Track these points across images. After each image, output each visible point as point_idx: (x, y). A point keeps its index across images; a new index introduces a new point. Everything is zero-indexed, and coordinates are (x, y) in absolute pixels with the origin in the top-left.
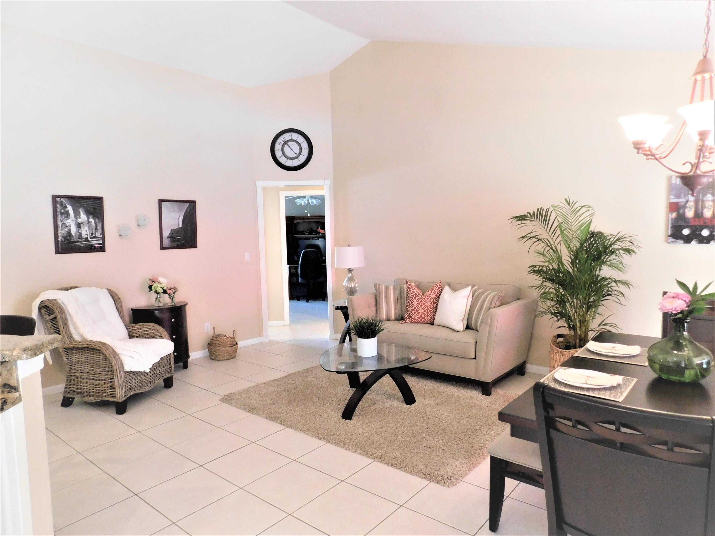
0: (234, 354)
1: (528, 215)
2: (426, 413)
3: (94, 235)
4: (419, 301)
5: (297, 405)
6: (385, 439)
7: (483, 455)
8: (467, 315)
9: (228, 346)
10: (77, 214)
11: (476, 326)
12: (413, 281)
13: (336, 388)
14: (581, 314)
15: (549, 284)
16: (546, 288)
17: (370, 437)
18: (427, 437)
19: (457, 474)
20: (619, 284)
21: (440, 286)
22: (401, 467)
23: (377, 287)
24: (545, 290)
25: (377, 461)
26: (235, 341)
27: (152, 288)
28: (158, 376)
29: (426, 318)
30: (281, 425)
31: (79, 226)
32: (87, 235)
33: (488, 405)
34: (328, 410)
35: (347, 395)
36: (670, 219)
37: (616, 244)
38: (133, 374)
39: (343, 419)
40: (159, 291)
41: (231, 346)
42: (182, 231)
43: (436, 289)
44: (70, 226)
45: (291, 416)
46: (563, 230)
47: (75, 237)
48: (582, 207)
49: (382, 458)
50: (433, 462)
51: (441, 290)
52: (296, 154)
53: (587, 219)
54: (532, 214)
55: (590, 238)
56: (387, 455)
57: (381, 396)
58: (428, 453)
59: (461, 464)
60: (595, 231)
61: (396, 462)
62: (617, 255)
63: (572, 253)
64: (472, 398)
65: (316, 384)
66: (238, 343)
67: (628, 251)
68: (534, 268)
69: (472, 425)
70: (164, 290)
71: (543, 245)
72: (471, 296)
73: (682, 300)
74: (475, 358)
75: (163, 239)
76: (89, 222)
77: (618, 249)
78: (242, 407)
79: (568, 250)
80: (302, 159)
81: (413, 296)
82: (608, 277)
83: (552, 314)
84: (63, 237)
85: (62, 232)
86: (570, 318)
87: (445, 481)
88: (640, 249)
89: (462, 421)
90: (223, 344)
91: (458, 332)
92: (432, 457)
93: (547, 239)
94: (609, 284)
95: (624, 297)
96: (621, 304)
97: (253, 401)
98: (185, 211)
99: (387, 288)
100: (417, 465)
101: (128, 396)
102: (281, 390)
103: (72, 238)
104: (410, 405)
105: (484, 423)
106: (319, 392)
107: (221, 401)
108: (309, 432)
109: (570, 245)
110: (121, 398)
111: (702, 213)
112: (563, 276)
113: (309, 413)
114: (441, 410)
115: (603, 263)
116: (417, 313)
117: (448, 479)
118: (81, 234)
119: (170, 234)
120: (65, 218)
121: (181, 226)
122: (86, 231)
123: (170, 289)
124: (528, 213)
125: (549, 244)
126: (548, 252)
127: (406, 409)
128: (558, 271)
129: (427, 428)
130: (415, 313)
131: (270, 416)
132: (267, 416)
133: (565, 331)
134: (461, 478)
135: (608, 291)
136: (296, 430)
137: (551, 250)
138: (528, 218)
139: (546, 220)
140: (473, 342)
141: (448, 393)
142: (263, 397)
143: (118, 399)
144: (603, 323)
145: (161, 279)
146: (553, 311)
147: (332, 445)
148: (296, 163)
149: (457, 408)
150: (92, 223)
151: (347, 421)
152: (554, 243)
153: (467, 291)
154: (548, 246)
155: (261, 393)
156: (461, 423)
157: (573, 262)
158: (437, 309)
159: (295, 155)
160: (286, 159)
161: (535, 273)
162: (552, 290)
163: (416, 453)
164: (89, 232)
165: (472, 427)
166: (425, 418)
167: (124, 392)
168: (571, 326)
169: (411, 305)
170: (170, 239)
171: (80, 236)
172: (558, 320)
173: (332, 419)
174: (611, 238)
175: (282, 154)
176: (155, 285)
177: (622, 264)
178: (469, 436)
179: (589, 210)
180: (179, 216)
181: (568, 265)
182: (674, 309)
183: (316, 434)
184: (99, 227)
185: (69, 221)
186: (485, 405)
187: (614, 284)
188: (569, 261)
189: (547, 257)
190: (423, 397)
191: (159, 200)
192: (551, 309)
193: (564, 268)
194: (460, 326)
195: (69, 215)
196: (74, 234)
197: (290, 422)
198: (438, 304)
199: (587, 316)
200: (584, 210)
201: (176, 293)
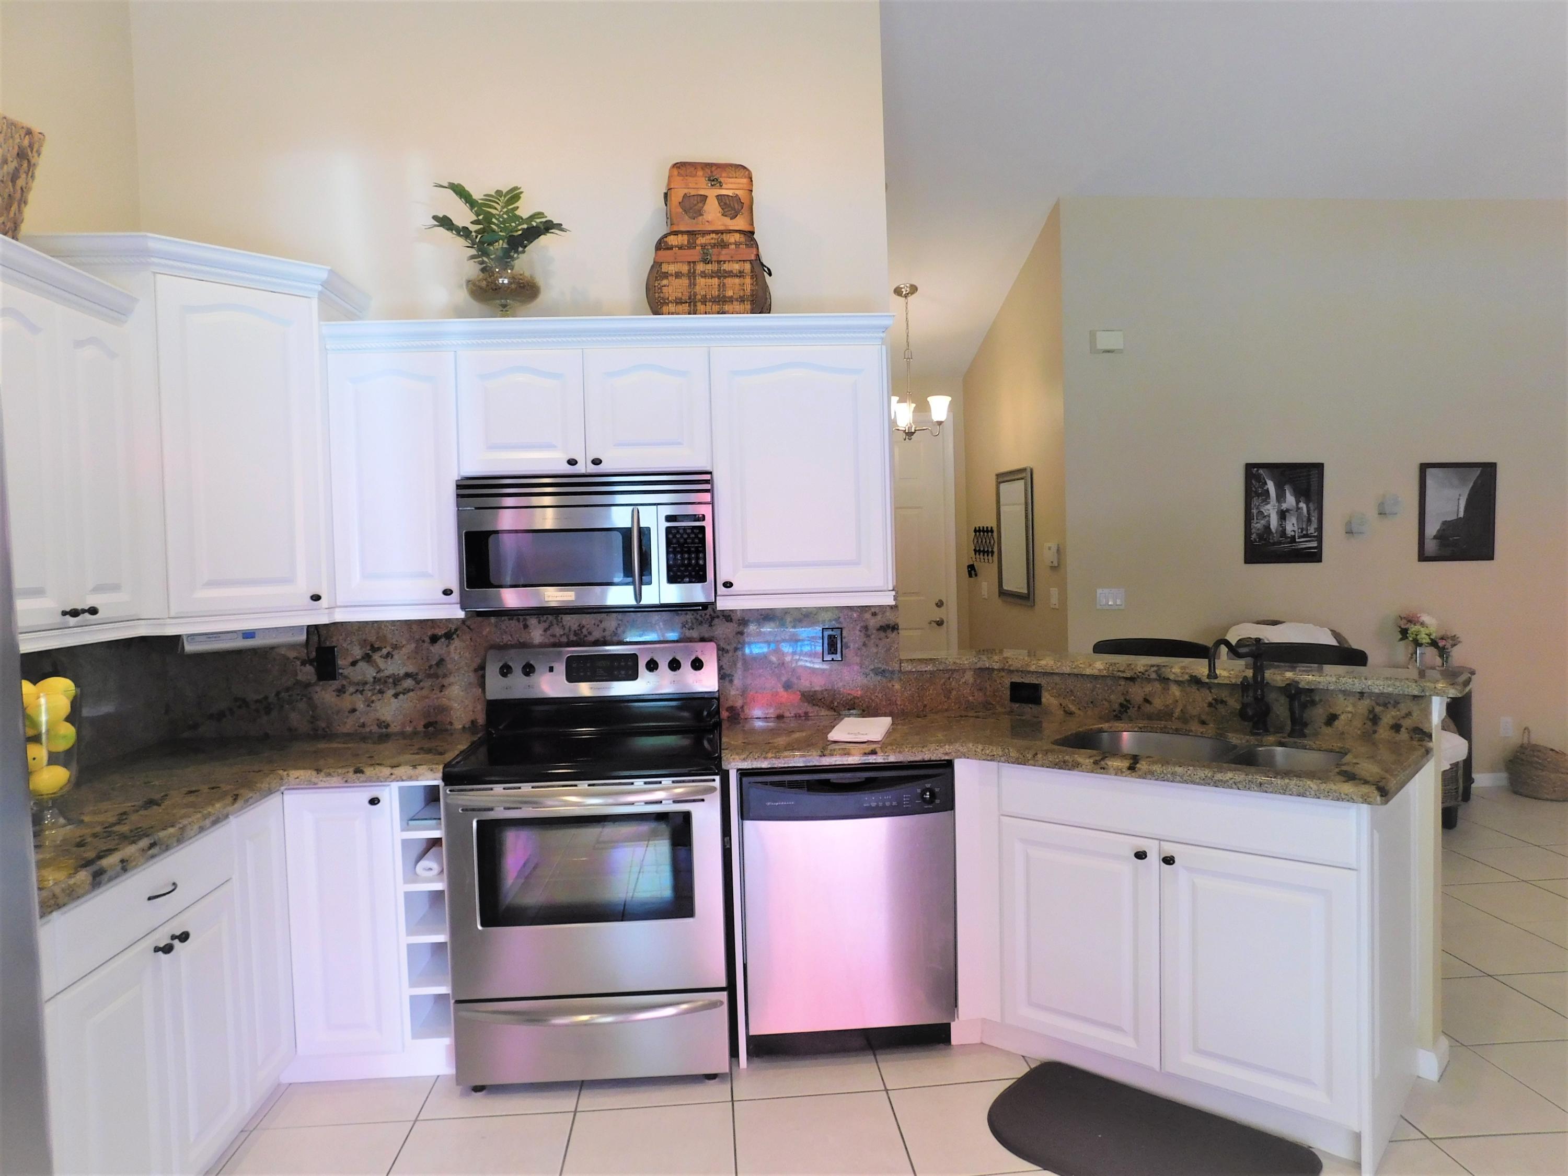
3: (1304, 532)
10: (1281, 497)
27: (1406, 633)
31: (1283, 515)
32: (1294, 531)
40: (1424, 641)
42: (1463, 526)
44: (1269, 516)
47: (1275, 535)
70: (1431, 639)
75: (1427, 541)
76: (1298, 508)
84: (1257, 534)
85: (1258, 525)
90: (1551, 765)
98: (1472, 484)
103: (1271, 537)
118: (1285, 530)
119: (1439, 531)
120: (1262, 503)
121: (1461, 515)
122: (1293, 524)
123: (1443, 639)
145: (1425, 618)
150: (1302, 509)
164: (1298, 525)
170: (1439, 541)
171: (1283, 533)
176: (1413, 629)
180: (1460, 495)
184: (1314, 519)
185: (1268, 507)
191: (1422, 464)
195: (1270, 499)
196: (1274, 530)
201: (1455, 648)
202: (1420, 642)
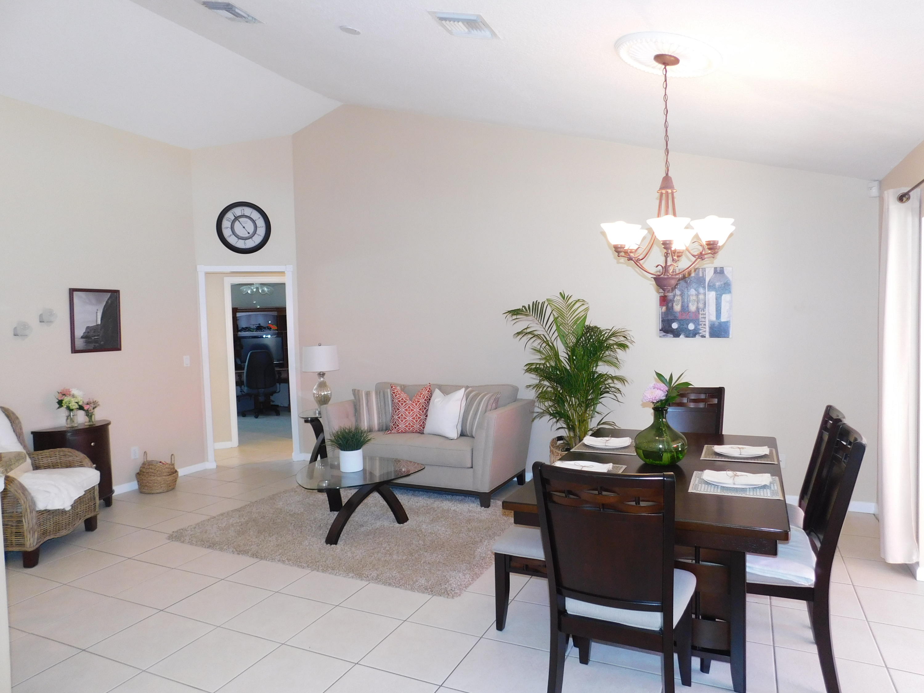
0: (174, 485)
1: (523, 309)
2: (421, 531)
4: (407, 408)
5: (269, 535)
6: (379, 560)
7: (486, 564)
8: (461, 420)
9: (165, 474)
11: (472, 431)
12: (398, 385)
13: (313, 513)
14: (580, 414)
15: (546, 383)
16: (544, 387)
17: (361, 559)
18: (425, 554)
19: (461, 584)
20: (616, 381)
21: (429, 389)
22: (400, 585)
23: (356, 393)
24: (543, 389)
25: (373, 583)
26: (174, 468)
27: (62, 403)
28: (79, 515)
29: (415, 426)
30: (253, 558)
33: (488, 517)
34: (308, 537)
35: (328, 519)
36: (661, 314)
37: (611, 339)
38: (47, 514)
39: (327, 544)
40: (74, 407)
41: (168, 474)
42: (101, 330)
43: (425, 393)
45: (265, 547)
46: (559, 325)
48: (577, 301)
49: (378, 578)
50: (435, 576)
51: (431, 393)
52: (249, 233)
53: (582, 313)
54: (527, 308)
55: (586, 333)
56: (384, 575)
57: (368, 517)
58: (428, 568)
59: (464, 575)
60: (591, 326)
61: (394, 581)
62: (612, 351)
63: (568, 349)
64: (470, 511)
65: (288, 511)
66: (178, 470)
67: (623, 346)
68: (530, 366)
69: (472, 538)
70: (79, 405)
71: (539, 341)
72: (465, 398)
73: (660, 390)
74: (472, 467)
75: (76, 340)
77: (613, 345)
78: (199, 543)
79: (565, 347)
80: (257, 239)
81: (399, 401)
82: (605, 373)
83: (551, 414)
86: (568, 417)
87: (449, 592)
88: (634, 344)
89: (461, 535)
90: (159, 472)
91: (451, 440)
92: (433, 571)
93: (543, 335)
94: (606, 380)
95: (621, 393)
96: (618, 401)
97: (212, 536)
98: (105, 303)
99: (368, 394)
100: (417, 581)
101: (41, 543)
102: (244, 520)
104: (403, 523)
105: (485, 534)
106: (294, 519)
107: (169, 539)
108: (289, 562)
109: (567, 341)
110: (32, 546)
111: (688, 306)
112: (561, 374)
113: (285, 541)
114: (437, 526)
115: (600, 359)
116: (404, 421)
117: (451, 591)
119: (84, 333)
121: (99, 323)
123: (87, 404)
124: (523, 306)
125: (545, 340)
126: (544, 349)
127: (399, 529)
128: (555, 368)
129: (424, 545)
130: (402, 421)
131: (238, 550)
132: (234, 550)
133: (564, 433)
134: (464, 588)
135: (606, 388)
136: (272, 562)
137: (547, 347)
138: (523, 312)
139: (542, 313)
140: (469, 449)
141: (443, 509)
142: (223, 530)
143: (27, 548)
144: (602, 422)
145: (74, 391)
146: (552, 412)
147: (318, 573)
148: (250, 244)
149: (454, 523)
151: (333, 546)
152: (551, 338)
153: (461, 393)
154: (545, 342)
155: (220, 525)
156: (461, 537)
157: (570, 359)
158: (427, 415)
159: (247, 235)
160: (237, 239)
161: (532, 371)
162: (549, 389)
163: (416, 570)
165: (472, 540)
166: (421, 536)
167: (36, 537)
168: (571, 427)
169: (397, 412)
170: (85, 339)
172: (558, 421)
173: (315, 546)
174: (606, 333)
175: (232, 233)
176: (66, 399)
177: (617, 359)
178: (470, 548)
179: (583, 304)
180: (97, 310)
181: (565, 361)
182: (654, 399)
183: (298, 562)
186: (485, 517)
187: (610, 381)
188: (566, 358)
189: (543, 354)
190: (416, 514)
191: (70, 289)
192: (550, 409)
193: (562, 365)
194: (453, 433)
197: (264, 553)
198: (428, 409)
199: (586, 416)
200: (578, 305)
201: (96, 410)
202: (71, 408)
